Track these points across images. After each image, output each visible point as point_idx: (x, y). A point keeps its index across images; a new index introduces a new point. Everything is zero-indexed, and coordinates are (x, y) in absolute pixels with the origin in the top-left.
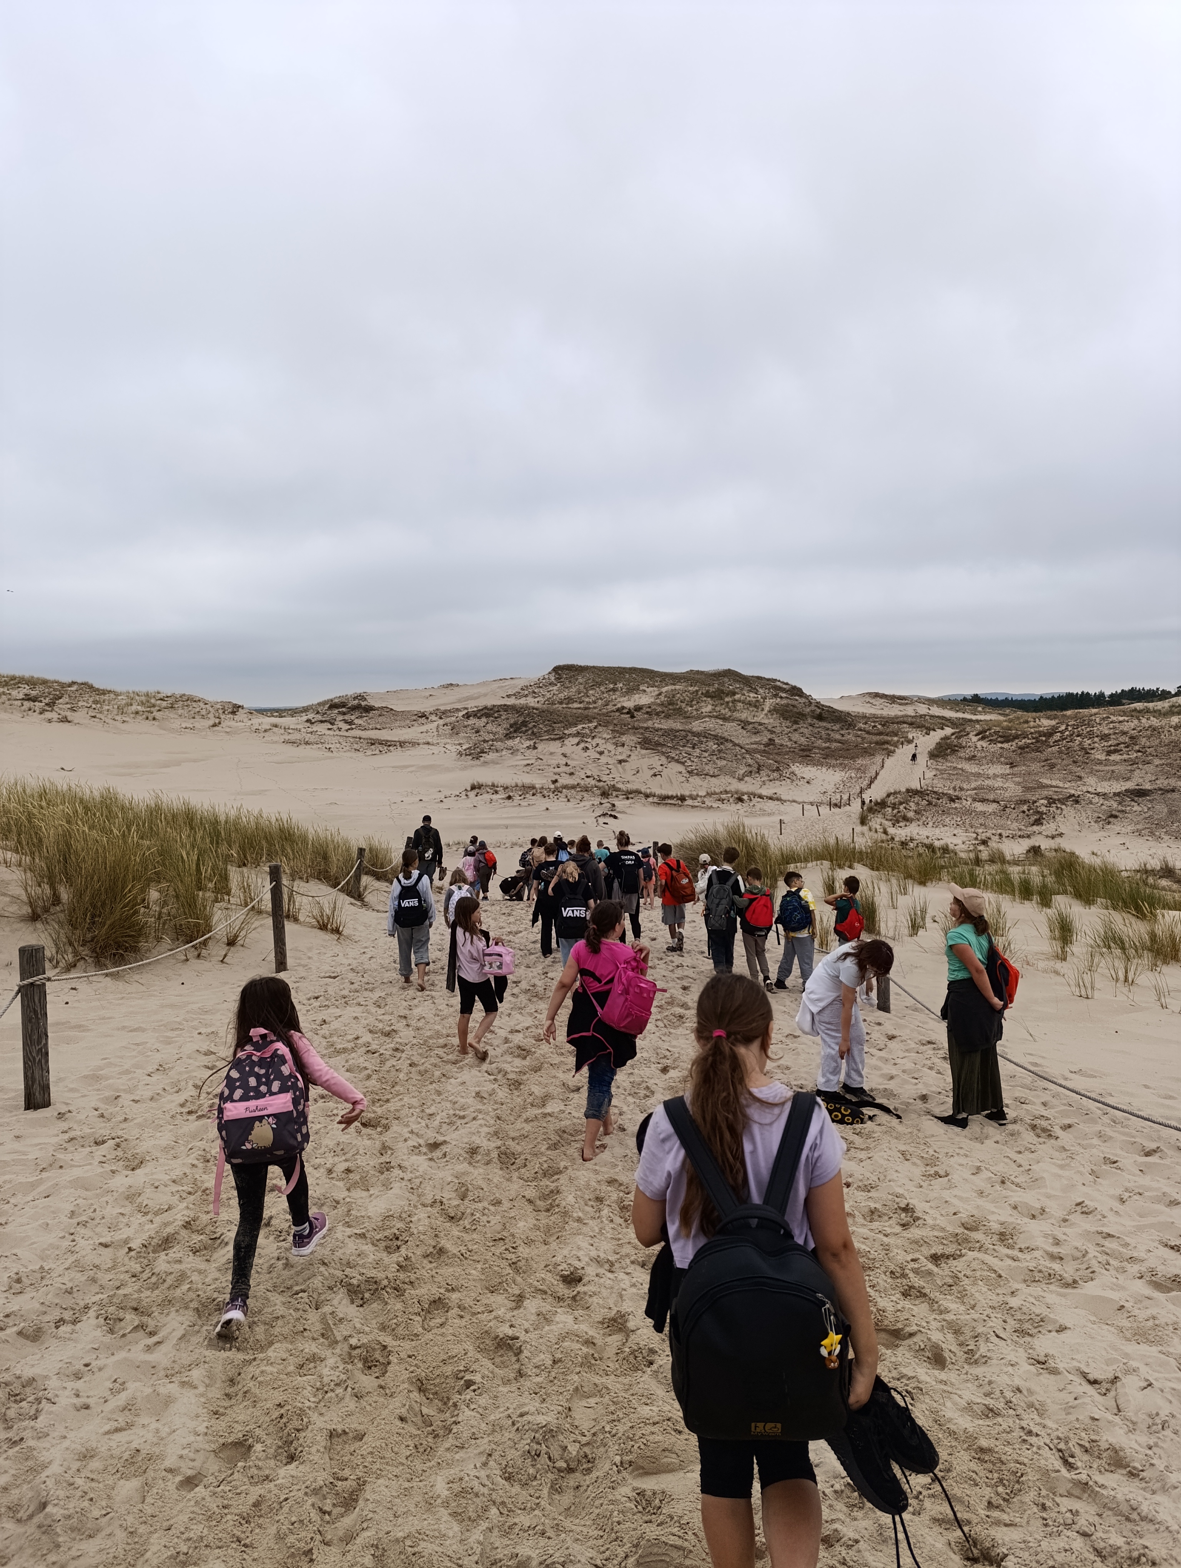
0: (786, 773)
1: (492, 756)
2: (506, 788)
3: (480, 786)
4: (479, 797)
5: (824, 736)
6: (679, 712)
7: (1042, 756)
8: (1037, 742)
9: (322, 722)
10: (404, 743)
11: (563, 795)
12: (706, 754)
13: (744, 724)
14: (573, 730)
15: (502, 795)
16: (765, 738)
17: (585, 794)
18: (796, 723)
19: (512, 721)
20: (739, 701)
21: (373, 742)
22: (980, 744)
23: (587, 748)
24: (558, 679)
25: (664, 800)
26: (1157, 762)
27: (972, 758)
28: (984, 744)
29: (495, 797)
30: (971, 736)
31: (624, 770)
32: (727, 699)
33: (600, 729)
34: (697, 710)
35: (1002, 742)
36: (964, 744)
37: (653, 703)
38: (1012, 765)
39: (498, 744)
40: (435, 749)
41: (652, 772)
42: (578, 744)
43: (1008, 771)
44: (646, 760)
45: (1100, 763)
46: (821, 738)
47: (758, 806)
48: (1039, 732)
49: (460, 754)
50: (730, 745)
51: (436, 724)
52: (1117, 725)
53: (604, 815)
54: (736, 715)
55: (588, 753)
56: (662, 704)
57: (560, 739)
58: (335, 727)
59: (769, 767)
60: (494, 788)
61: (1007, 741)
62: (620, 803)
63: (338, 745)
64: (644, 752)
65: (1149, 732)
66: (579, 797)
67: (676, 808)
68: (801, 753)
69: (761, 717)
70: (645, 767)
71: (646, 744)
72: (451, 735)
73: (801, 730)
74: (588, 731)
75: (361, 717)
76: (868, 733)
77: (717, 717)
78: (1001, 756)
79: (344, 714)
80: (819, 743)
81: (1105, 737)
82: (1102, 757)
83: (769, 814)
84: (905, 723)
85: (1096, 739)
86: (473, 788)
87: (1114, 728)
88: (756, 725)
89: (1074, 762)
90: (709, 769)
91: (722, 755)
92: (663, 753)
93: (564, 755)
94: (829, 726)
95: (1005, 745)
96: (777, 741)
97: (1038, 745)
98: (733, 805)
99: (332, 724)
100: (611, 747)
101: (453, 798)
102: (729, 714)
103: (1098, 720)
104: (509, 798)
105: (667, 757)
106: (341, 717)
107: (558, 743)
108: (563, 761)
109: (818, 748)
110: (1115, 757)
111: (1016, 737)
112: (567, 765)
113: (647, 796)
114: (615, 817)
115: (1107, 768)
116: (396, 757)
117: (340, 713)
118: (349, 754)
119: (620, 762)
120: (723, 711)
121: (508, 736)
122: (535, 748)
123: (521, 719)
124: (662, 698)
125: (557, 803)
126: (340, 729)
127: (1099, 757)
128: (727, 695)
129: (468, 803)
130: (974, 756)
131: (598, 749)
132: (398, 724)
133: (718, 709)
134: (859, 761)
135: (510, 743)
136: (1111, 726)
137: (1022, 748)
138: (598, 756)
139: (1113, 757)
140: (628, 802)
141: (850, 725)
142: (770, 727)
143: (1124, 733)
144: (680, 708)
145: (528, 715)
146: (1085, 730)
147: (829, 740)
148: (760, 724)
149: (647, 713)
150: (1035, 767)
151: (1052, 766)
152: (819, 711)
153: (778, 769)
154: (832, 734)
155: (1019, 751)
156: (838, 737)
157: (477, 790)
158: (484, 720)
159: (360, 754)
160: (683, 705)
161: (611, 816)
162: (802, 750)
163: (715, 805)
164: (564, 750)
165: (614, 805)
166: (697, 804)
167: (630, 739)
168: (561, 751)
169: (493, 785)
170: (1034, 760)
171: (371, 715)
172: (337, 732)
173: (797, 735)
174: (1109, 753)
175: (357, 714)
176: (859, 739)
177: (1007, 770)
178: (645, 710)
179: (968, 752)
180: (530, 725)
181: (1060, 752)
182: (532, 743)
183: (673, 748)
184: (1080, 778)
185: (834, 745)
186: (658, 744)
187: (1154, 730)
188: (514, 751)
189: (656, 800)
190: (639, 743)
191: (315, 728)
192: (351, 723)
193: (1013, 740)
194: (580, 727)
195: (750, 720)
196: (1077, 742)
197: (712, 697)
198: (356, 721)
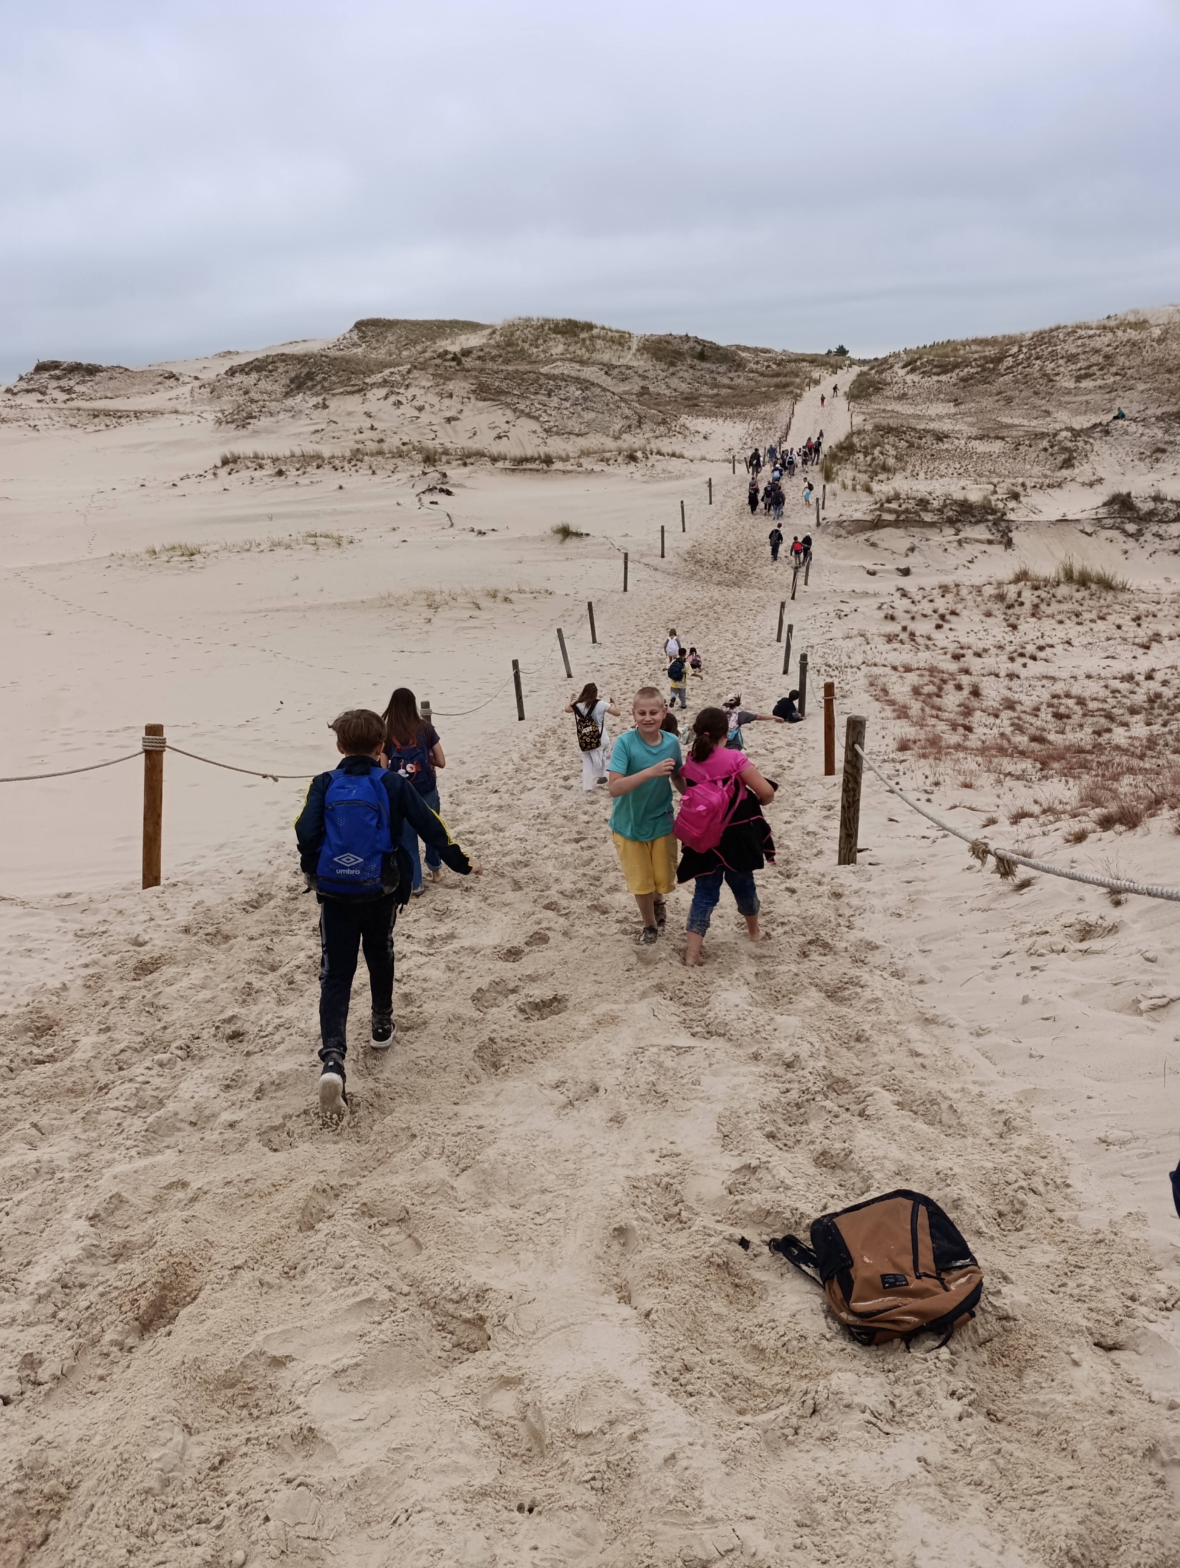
0: (675, 426)
1: (265, 422)
2: (275, 460)
3: (235, 460)
4: (234, 476)
5: (709, 381)
6: (522, 355)
7: (994, 388)
8: (984, 370)
9: (28, 391)
10: (141, 412)
11: (364, 465)
12: (568, 404)
13: (608, 368)
14: (377, 378)
15: (270, 470)
16: (635, 385)
17: (399, 461)
18: (672, 364)
19: (293, 374)
20: (599, 337)
21: (95, 414)
22: (909, 378)
23: (400, 403)
24: (362, 338)
25: (520, 464)
26: (1141, 386)
27: (903, 397)
28: (915, 377)
29: (258, 474)
30: (896, 368)
31: (455, 432)
32: (582, 336)
33: (416, 373)
34: (544, 351)
35: (938, 374)
36: (889, 379)
37: (487, 345)
38: (957, 402)
39: (273, 406)
40: (186, 419)
41: (495, 433)
42: (386, 398)
43: (953, 410)
44: (484, 416)
45: (1069, 392)
46: (706, 383)
47: (659, 467)
48: (985, 357)
49: (219, 422)
50: (598, 391)
51: (189, 386)
52: (1086, 341)
53: (431, 490)
54: (596, 356)
55: (403, 409)
56: (498, 346)
57: (359, 391)
58: (47, 398)
59: (652, 419)
60: (258, 462)
61: (945, 372)
62: (455, 473)
63: (48, 421)
64: (481, 404)
65: (1128, 349)
66: (391, 467)
67: (540, 476)
68: (686, 402)
69: (627, 358)
70: (484, 427)
71: (483, 392)
72: (210, 401)
73: (681, 374)
74: (399, 378)
75: (84, 382)
76: (762, 374)
77: (571, 360)
78: (940, 392)
79: (58, 378)
80: (704, 389)
81: (1071, 358)
82: (1071, 384)
83: (678, 478)
84: (804, 360)
85: (1061, 362)
86: (225, 462)
87: (1083, 345)
88: (623, 370)
89: (1036, 393)
90: (573, 424)
91: (589, 404)
92: (508, 405)
93: (368, 415)
94: (713, 367)
95: (943, 378)
96: (651, 389)
97: (986, 374)
98: (624, 467)
99: (43, 393)
100: (434, 400)
101: (193, 480)
102: (587, 355)
103: (1061, 336)
104: (280, 473)
105: (515, 411)
106: (54, 384)
107: (357, 398)
108: (367, 423)
109: (707, 396)
110: (1086, 384)
111: (956, 366)
112: (372, 428)
113: (494, 460)
114: (449, 493)
115: (1079, 399)
116: (130, 432)
117: (52, 377)
118: (62, 433)
119: (449, 420)
120: (579, 352)
121: (287, 395)
122: (325, 407)
123: (305, 371)
124: (497, 337)
125: (356, 477)
126: (55, 401)
127: (1066, 384)
128: (582, 330)
129: (216, 485)
130: (905, 395)
131: (415, 403)
132: (136, 389)
133: (572, 349)
134: (762, 409)
135: (290, 402)
136: (1079, 342)
137: (964, 380)
138: (416, 414)
139: (1085, 384)
140: (466, 470)
141: (739, 365)
142: (640, 371)
143: (1097, 351)
144: (522, 350)
145: (315, 363)
146: (1047, 350)
147: (715, 385)
148: (629, 368)
149: (479, 358)
150: (987, 403)
151: (1009, 400)
152: (699, 348)
153: (664, 422)
154: (719, 378)
155: (962, 384)
156: (726, 381)
157: (231, 465)
158: (254, 375)
159: (78, 432)
160: (526, 346)
161: (442, 490)
162: (686, 399)
163: (597, 468)
164: (367, 407)
165: (445, 475)
166: (570, 468)
167: (460, 386)
168: (362, 409)
169: (256, 457)
170: (984, 394)
171: (97, 378)
172: (52, 405)
173: (676, 381)
174: (1079, 379)
175: (77, 378)
176: (753, 383)
177: (951, 409)
178: (475, 354)
179: (896, 390)
180: (318, 378)
181: (1016, 382)
182: (320, 399)
183: (521, 396)
184: (1048, 413)
185: (724, 391)
186: (500, 392)
187: (1134, 344)
188: (296, 414)
189: (508, 464)
190: (474, 392)
191: (18, 400)
192: (69, 391)
193: (952, 371)
194: (387, 372)
195: (614, 362)
196: (1037, 367)
197: (563, 333)
198: (77, 388)
